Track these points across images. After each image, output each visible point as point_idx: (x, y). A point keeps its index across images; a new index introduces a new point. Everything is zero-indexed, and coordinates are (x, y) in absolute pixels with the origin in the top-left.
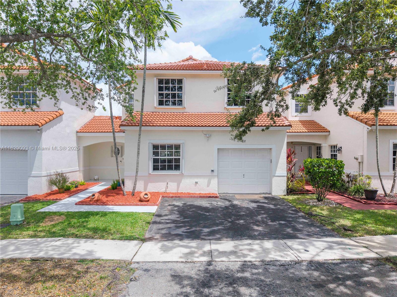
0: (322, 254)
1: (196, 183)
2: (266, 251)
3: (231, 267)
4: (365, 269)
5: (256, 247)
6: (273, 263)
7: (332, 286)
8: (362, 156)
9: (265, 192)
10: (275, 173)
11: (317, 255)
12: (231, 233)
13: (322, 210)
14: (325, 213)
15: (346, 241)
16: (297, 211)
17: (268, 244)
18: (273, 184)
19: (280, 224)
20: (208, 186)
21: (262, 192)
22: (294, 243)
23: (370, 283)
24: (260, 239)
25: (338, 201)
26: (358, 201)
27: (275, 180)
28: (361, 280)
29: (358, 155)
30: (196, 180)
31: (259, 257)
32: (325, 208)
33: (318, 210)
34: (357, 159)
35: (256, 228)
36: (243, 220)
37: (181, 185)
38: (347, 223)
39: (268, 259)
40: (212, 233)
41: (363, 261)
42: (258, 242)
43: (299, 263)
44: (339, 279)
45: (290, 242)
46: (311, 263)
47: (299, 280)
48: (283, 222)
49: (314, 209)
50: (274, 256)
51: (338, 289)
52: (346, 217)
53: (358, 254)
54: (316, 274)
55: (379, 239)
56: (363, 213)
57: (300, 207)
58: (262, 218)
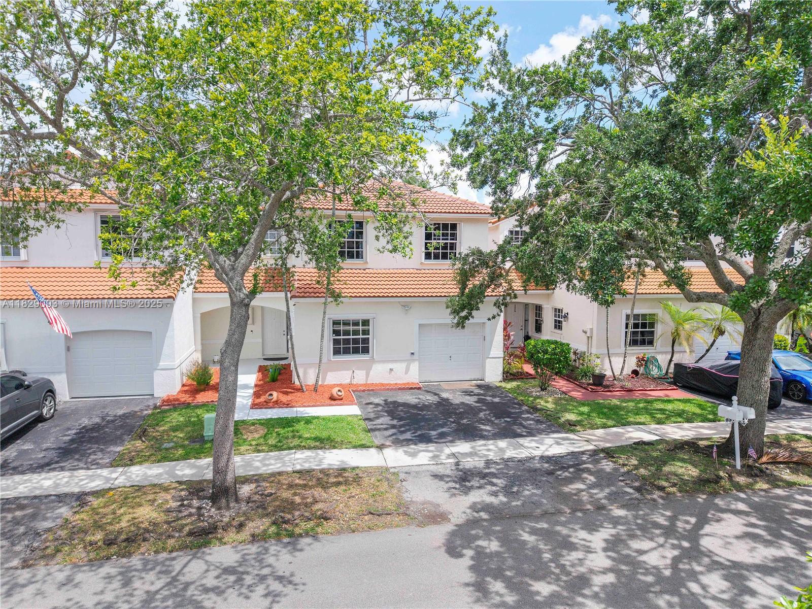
0: (550, 449)
1: (391, 370)
2: (502, 450)
3: (478, 466)
4: (585, 459)
5: (491, 447)
6: (511, 459)
7: (559, 473)
8: (592, 330)
9: (476, 377)
10: (489, 354)
11: (547, 450)
12: (461, 434)
13: (547, 402)
14: (550, 406)
15: (571, 436)
16: (521, 404)
17: (502, 444)
18: (487, 368)
19: (506, 421)
20: (406, 373)
21: (473, 378)
22: (525, 441)
23: (587, 468)
24: (492, 439)
25: (564, 389)
26: (585, 388)
27: (488, 362)
28: (581, 467)
29: (587, 327)
30: (391, 366)
31: (499, 456)
32: (550, 399)
33: (542, 403)
34: (585, 332)
35: (483, 427)
36: (467, 418)
37: (371, 373)
38: (572, 417)
39: (506, 457)
40: (442, 435)
41: (583, 453)
42: (491, 442)
43: (533, 458)
44: (565, 468)
45: (521, 441)
46: (542, 457)
47: (536, 470)
48: (508, 420)
49: (538, 401)
50: (509, 454)
51: (564, 475)
52: (572, 410)
53: (580, 447)
54: (546, 465)
55: (600, 432)
56: (588, 405)
57: (522, 398)
58: (485, 415)
